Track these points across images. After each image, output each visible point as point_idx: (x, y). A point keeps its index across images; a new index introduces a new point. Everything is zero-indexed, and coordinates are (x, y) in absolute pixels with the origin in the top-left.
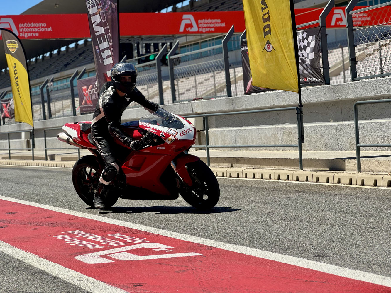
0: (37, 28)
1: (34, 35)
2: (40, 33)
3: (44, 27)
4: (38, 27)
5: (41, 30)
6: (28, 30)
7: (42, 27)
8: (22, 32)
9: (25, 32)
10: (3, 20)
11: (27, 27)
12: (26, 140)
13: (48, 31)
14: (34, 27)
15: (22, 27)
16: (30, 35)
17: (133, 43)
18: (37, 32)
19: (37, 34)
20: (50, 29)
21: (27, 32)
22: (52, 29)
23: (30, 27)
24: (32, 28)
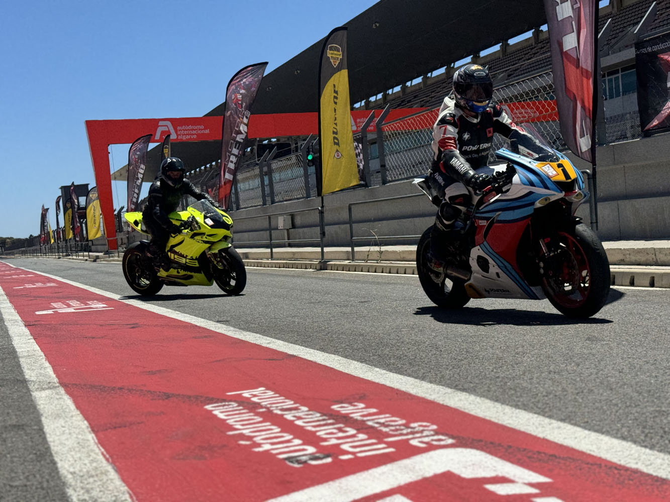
0: (195, 130)
1: (192, 138)
2: (198, 135)
3: (202, 130)
5: (199, 132)
6: (186, 132)
7: (199, 130)
8: (180, 135)
9: (183, 134)
10: (161, 123)
13: (205, 134)
14: (191, 130)
15: (180, 130)
16: (188, 137)
17: (291, 143)
18: (195, 134)
19: (195, 136)
20: (207, 131)
21: (185, 134)
22: (210, 131)
23: (188, 130)
24: (190, 130)
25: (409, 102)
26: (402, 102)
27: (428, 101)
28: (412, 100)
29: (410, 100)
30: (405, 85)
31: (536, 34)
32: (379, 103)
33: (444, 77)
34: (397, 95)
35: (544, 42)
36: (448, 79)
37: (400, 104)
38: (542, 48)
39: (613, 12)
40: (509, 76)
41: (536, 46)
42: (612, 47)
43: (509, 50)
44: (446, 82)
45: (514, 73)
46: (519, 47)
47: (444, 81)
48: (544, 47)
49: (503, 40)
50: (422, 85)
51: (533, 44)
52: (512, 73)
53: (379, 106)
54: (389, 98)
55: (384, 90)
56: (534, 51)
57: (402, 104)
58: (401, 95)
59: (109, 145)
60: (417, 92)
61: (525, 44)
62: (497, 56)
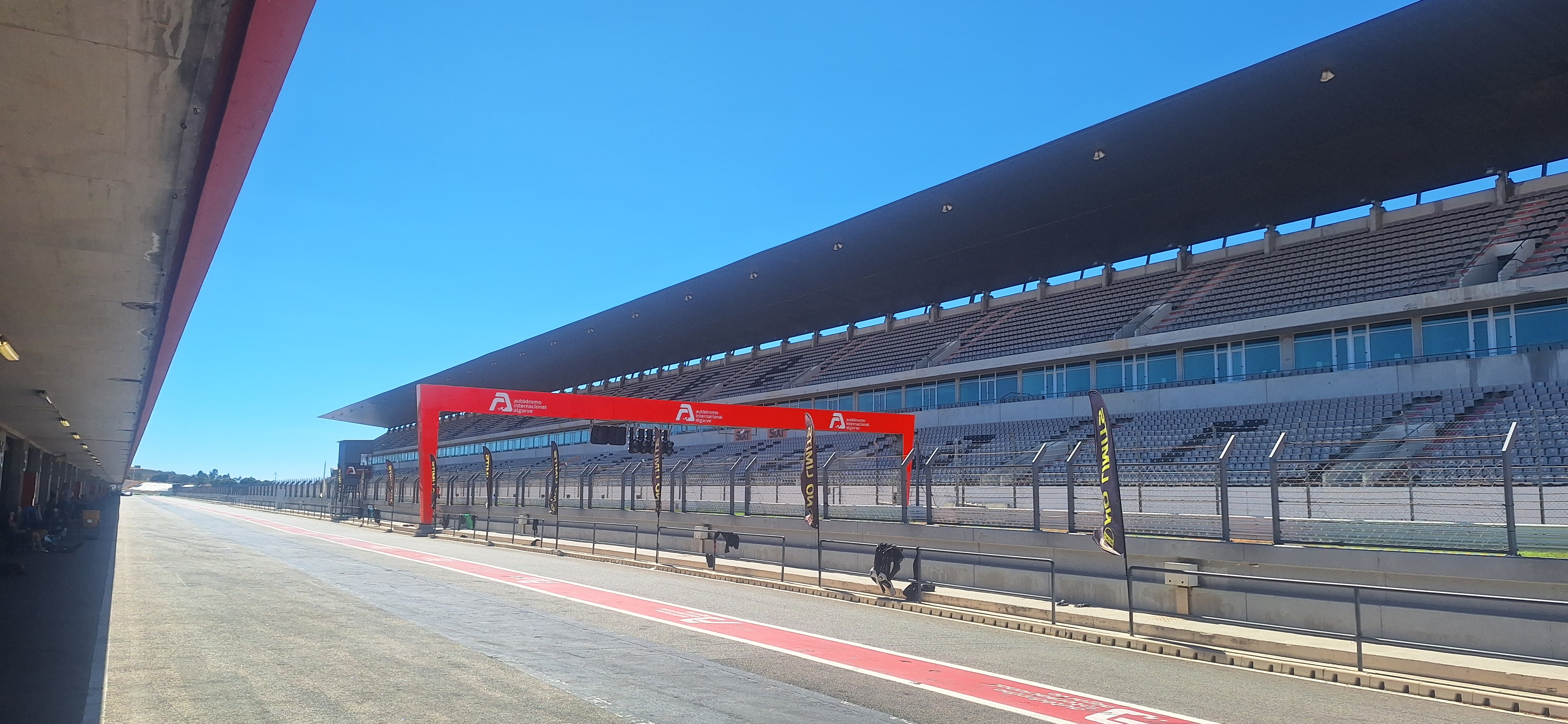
0: (532, 405)
1: (528, 412)
2: (534, 410)
3: (539, 405)
4: (534, 404)
5: (536, 407)
6: (522, 406)
7: (537, 404)
8: (516, 408)
9: (519, 408)
10: (498, 394)
11: (523, 404)
13: (542, 409)
14: (530, 404)
15: (516, 404)
16: (524, 411)
18: (531, 409)
19: (531, 411)
20: (544, 407)
23: (525, 404)
24: (527, 404)
25: (709, 378)
27: (731, 381)
29: (712, 377)
30: (706, 359)
31: (850, 329)
32: (673, 373)
33: (750, 356)
34: (695, 368)
35: (858, 339)
38: (856, 345)
39: (930, 322)
40: (822, 369)
41: (850, 341)
42: (930, 359)
43: (821, 341)
45: (827, 367)
46: (832, 339)
48: (859, 344)
49: (815, 330)
50: (724, 362)
51: (847, 339)
52: (826, 366)
53: (672, 376)
54: (685, 370)
55: (681, 360)
56: (848, 346)
57: (702, 379)
60: (718, 371)
61: (838, 338)
62: (808, 344)
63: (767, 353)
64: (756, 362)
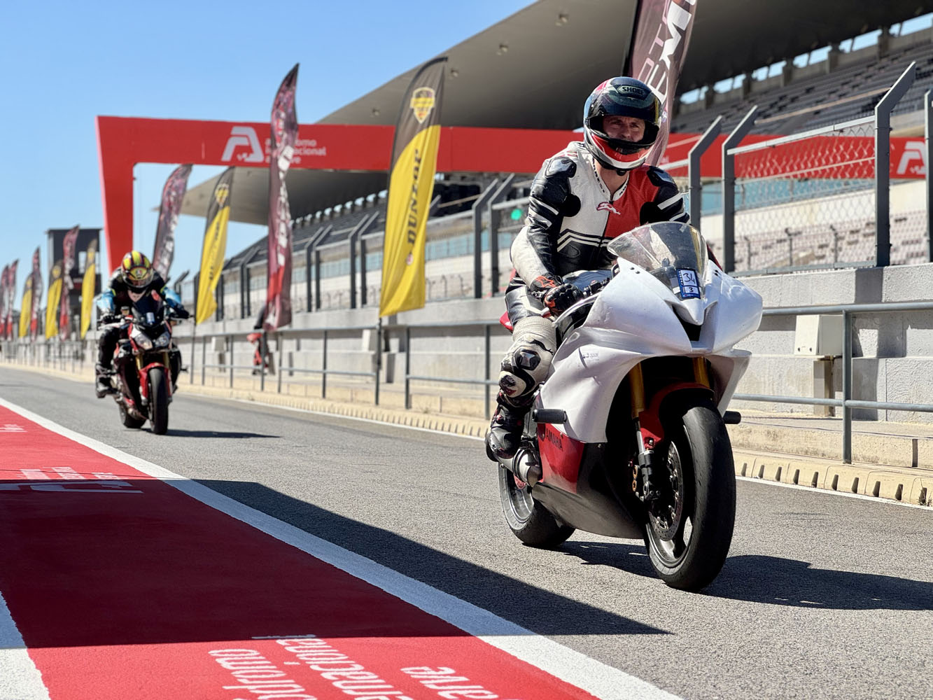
0: (299, 148)
2: (303, 157)
3: (311, 148)
4: (301, 147)
5: (307, 152)
7: (308, 147)
10: (237, 130)
12: (217, 353)
13: (318, 155)
18: (299, 155)
20: (322, 152)
22: (327, 151)
25: (793, 100)
26: (781, 98)
28: (801, 98)
29: (797, 97)
30: (792, 64)
32: (733, 96)
33: (875, 52)
34: (774, 83)
36: (881, 58)
37: (776, 103)
44: (876, 63)
47: (871, 63)
50: (827, 68)
53: (734, 104)
54: (755, 88)
55: (749, 69)
57: (781, 104)
58: (782, 82)
59: (135, 164)
63: (908, 43)
64: (884, 61)
